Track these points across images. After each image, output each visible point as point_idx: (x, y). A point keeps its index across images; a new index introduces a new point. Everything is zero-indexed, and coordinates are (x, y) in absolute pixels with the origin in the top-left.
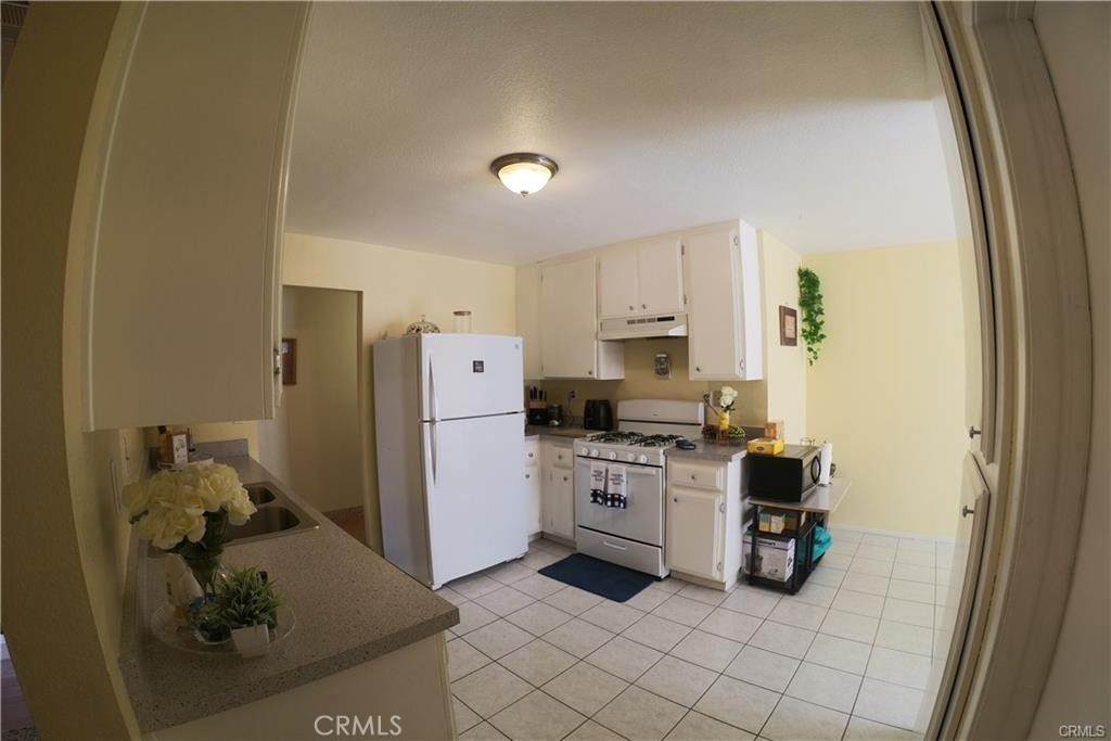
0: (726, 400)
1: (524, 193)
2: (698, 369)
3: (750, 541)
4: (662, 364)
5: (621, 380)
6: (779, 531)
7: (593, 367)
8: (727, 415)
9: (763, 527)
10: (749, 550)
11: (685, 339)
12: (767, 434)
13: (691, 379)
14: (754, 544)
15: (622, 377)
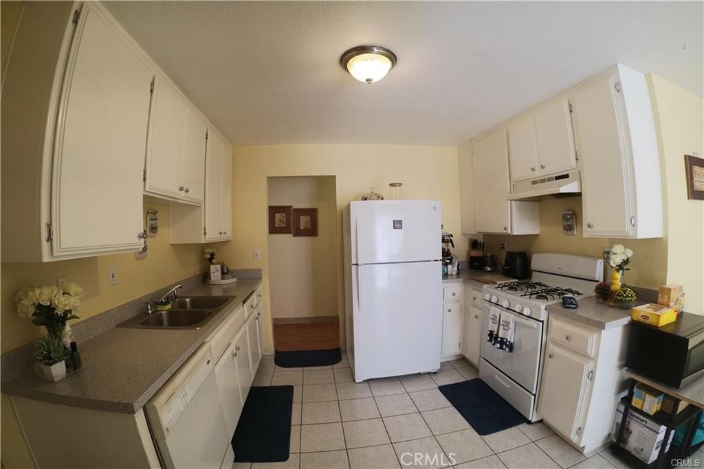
0: (616, 260)
1: (367, 80)
2: (590, 227)
3: (623, 411)
4: (568, 220)
5: (537, 235)
6: (652, 413)
7: (508, 225)
8: (618, 275)
9: (636, 402)
10: (620, 420)
11: (578, 195)
12: (660, 299)
13: (584, 236)
14: (625, 414)
15: (537, 232)
